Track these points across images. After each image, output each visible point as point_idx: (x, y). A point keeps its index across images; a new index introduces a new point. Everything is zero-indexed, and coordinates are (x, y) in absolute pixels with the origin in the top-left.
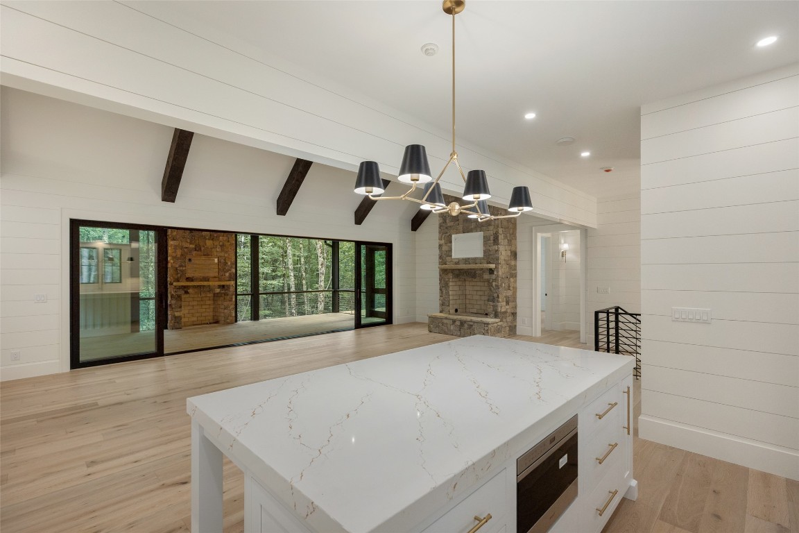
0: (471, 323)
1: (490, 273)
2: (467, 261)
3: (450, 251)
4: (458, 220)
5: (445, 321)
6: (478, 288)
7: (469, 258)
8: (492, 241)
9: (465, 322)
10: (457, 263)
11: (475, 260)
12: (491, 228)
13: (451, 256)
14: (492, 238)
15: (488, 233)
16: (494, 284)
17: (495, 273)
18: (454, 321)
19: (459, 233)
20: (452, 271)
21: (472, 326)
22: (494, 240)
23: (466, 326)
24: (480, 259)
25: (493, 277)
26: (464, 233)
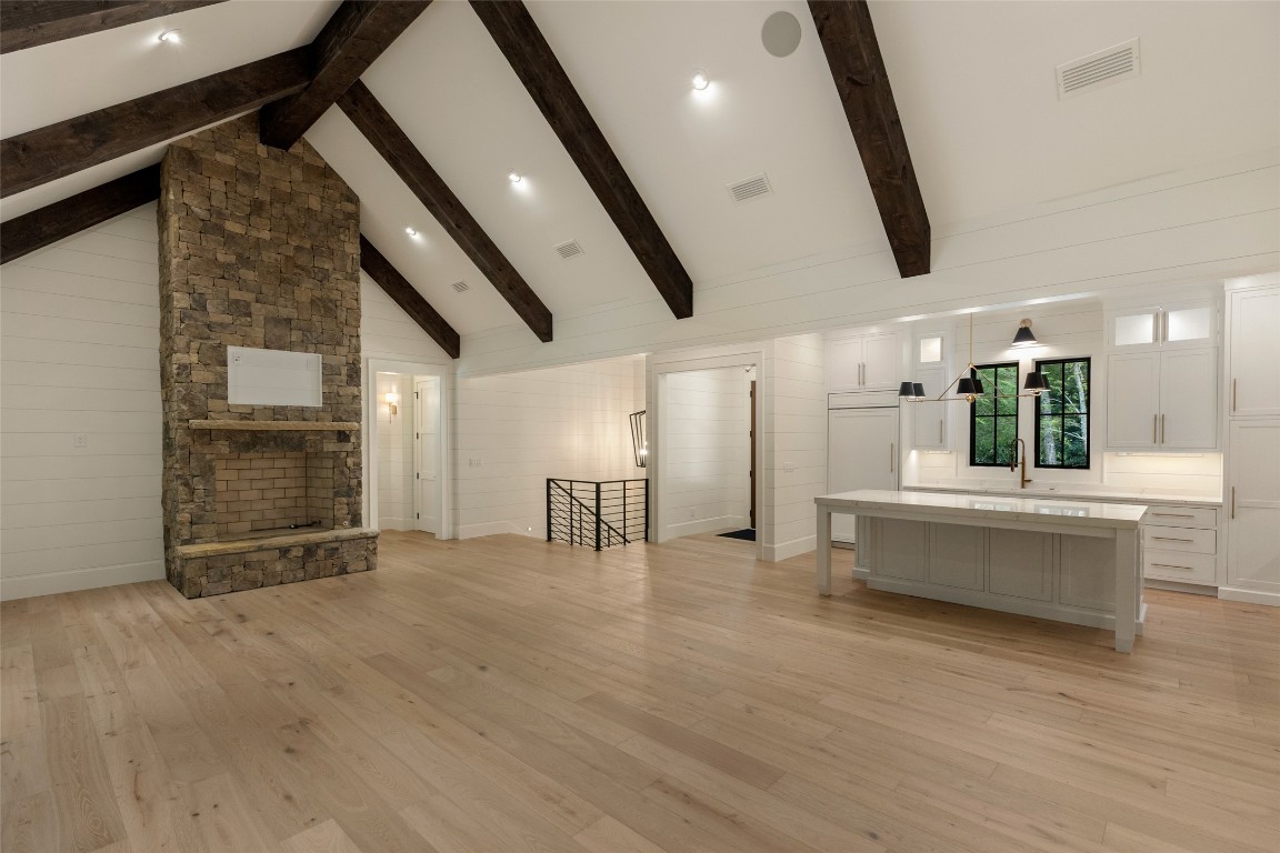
0: (334, 545)
1: (340, 441)
2: (277, 412)
3: (222, 383)
4: (250, 315)
5: (255, 557)
6: (253, 474)
7: (284, 408)
8: (344, 378)
9: (318, 545)
10: (243, 417)
11: (301, 413)
12: (344, 350)
13: (226, 398)
14: (344, 371)
15: (333, 360)
16: (350, 461)
17: (353, 439)
18: (284, 551)
19: (254, 344)
20: (229, 434)
21: (337, 549)
22: (349, 376)
23: (321, 553)
24: (316, 410)
25: (349, 447)
26: (267, 347)
